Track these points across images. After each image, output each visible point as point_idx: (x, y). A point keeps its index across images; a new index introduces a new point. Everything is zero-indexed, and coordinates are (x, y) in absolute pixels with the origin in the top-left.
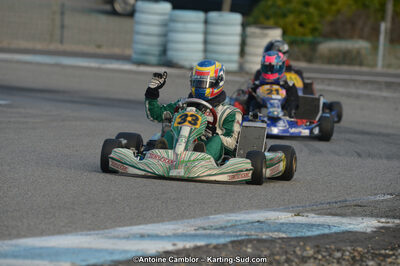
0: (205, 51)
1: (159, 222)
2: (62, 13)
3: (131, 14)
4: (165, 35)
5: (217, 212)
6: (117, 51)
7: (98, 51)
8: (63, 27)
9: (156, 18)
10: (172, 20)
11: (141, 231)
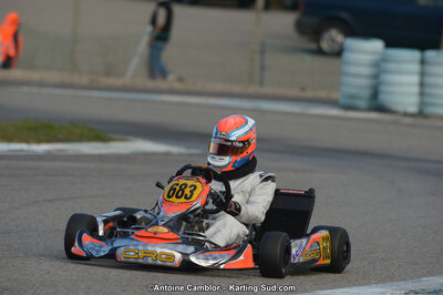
0: (422, 94)
1: (366, 284)
2: (263, 53)
3: (338, 53)
4: (376, 77)
5: (430, 274)
6: (322, 94)
7: (302, 94)
8: (263, 68)
9: (367, 58)
10: (384, 59)
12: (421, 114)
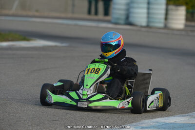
0: (148, 17)
4: (128, 10)
8: (73, 5)
10: (132, 2)
12: (148, 26)
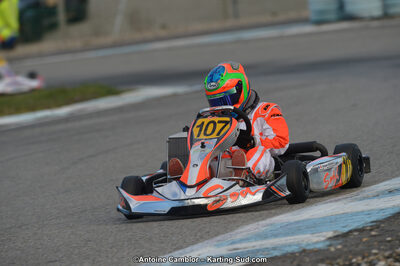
11: (388, 188)
12: (386, 16)
